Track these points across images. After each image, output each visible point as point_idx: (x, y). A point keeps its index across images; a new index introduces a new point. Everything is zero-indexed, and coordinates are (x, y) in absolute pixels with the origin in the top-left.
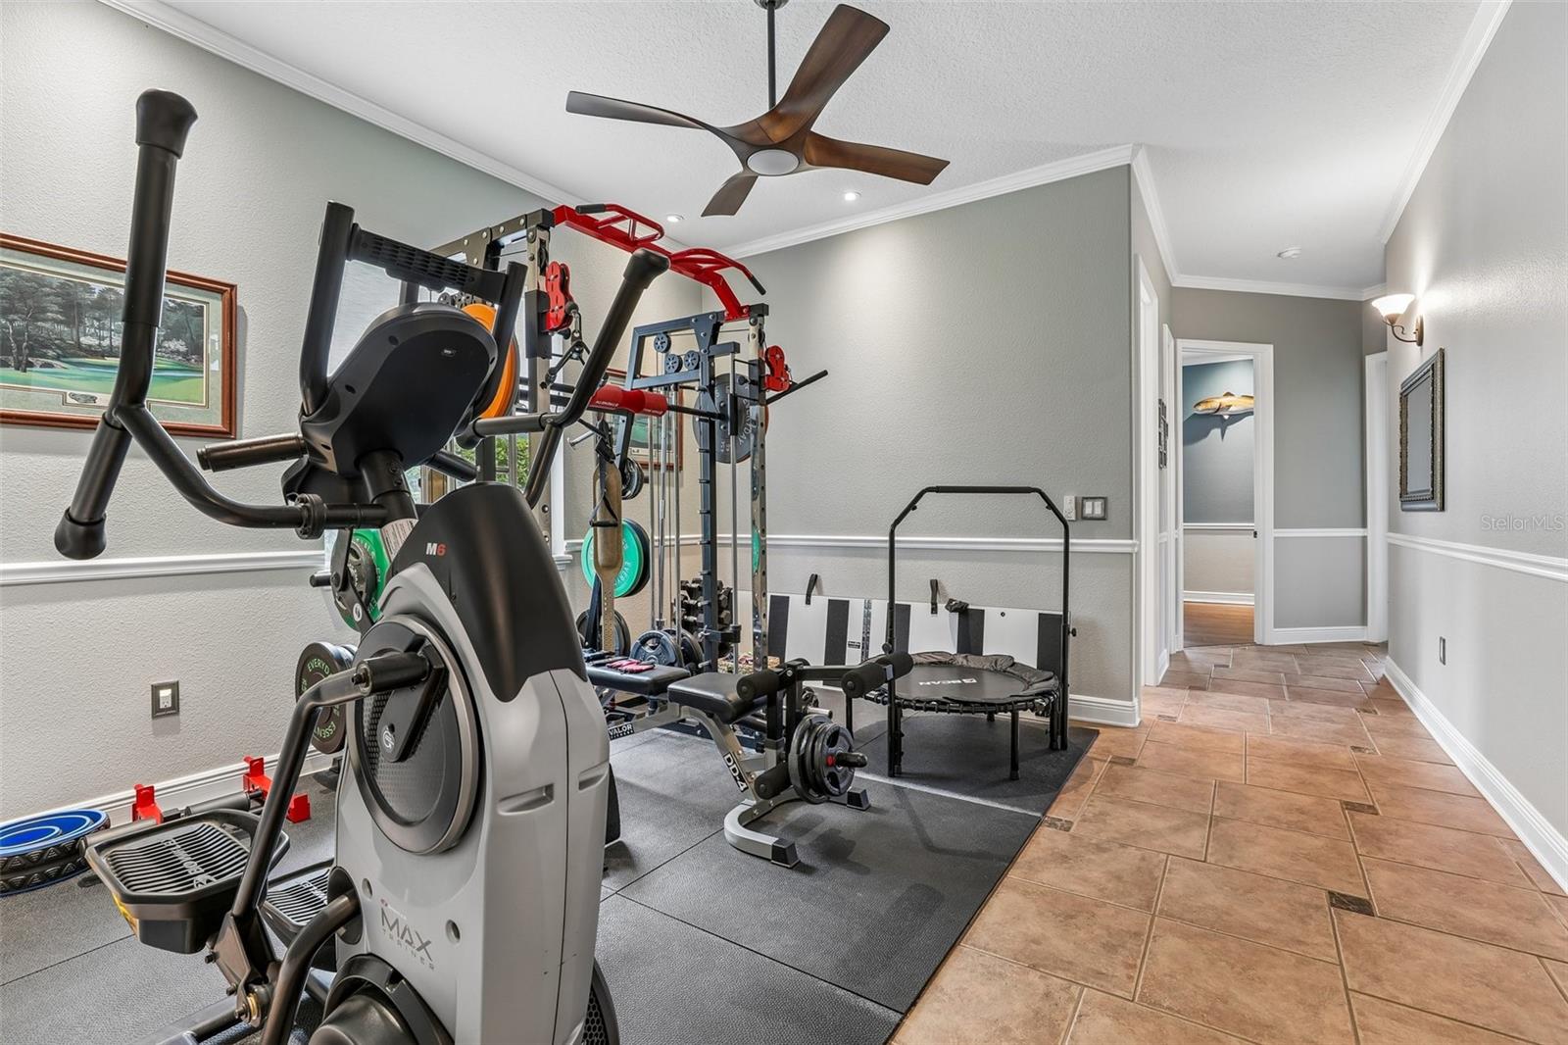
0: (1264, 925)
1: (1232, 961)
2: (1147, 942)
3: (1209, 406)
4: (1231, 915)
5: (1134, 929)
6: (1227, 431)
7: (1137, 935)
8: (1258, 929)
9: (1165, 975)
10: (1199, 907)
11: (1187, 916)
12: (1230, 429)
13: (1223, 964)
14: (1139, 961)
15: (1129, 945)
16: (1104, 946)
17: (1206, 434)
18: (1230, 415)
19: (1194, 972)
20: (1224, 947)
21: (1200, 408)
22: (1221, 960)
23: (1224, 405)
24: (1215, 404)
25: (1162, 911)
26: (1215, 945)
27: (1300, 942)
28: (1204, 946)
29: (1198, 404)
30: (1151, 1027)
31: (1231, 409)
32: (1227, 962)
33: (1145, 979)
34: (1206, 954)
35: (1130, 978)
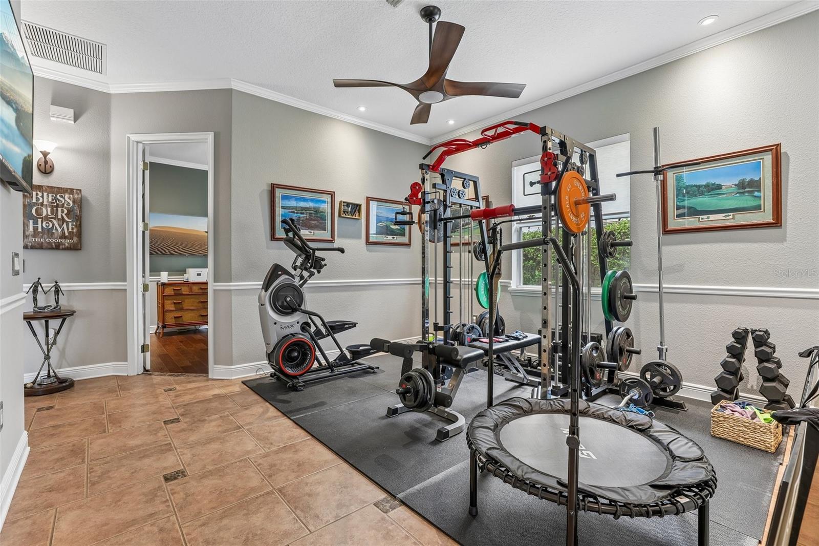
0: (225, 522)
1: (228, 492)
2: (263, 476)
4: (243, 515)
5: (273, 477)
7: (270, 476)
8: (226, 516)
9: (246, 470)
10: (261, 508)
11: (261, 499)
13: (230, 488)
14: (259, 469)
15: (268, 470)
16: (275, 465)
19: (238, 478)
20: (235, 496)
22: (232, 489)
25: (273, 493)
26: (239, 494)
27: (203, 525)
28: (243, 491)
30: (236, 455)
32: (229, 490)
33: (251, 465)
34: (240, 488)
35: (255, 462)
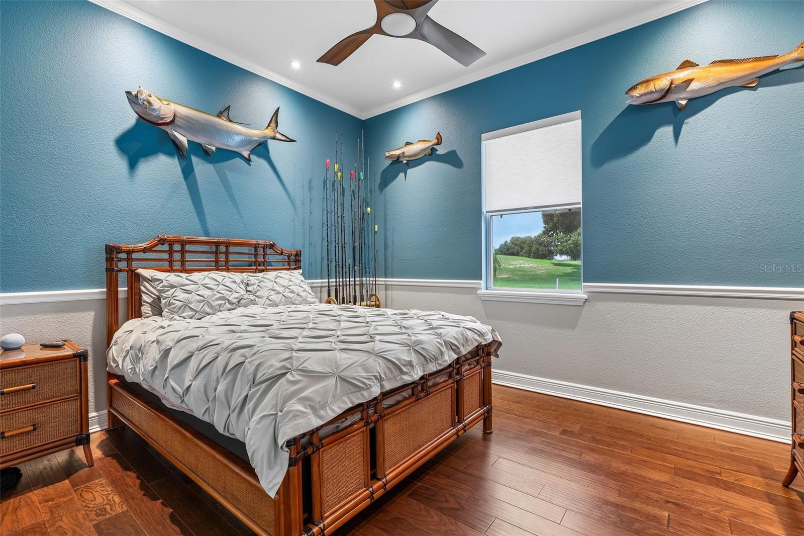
3: (652, 87)
6: (684, 127)
12: (692, 125)
17: (647, 138)
18: (690, 100)
21: (636, 93)
23: (677, 82)
24: (663, 83)
29: (634, 88)
31: (694, 86)
